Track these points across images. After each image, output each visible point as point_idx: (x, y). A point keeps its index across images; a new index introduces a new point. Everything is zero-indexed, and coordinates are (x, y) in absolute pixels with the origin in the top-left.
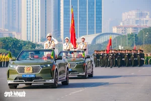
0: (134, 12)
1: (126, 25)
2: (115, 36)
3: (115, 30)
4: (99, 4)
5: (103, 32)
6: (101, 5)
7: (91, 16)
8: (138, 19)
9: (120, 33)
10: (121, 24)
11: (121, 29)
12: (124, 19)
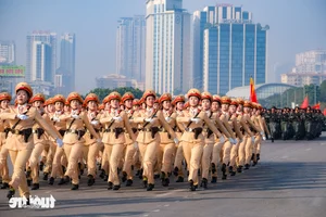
0: (313, 54)
1: (300, 72)
2: (285, 89)
3: (284, 80)
4: (261, 40)
5: (267, 82)
6: (265, 42)
7: (249, 58)
8: (319, 63)
9: (293, 83)
10: (294, 71)
11: (294, 78)
12: (298, 63)
